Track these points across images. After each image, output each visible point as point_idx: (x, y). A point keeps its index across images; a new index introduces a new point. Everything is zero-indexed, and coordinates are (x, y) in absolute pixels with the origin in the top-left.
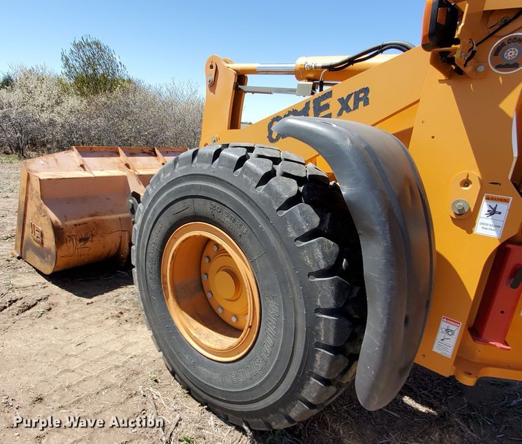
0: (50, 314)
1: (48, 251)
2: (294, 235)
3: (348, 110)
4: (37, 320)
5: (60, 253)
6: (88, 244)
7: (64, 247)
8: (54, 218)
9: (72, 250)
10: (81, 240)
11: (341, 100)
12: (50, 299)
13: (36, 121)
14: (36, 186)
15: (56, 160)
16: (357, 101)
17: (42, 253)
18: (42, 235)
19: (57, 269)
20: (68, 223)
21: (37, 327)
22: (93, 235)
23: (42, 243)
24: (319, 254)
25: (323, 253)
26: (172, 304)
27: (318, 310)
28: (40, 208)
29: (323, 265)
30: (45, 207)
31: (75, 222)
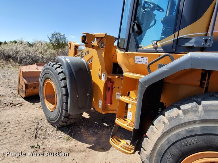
0: (21, 107)
1: (24, 91)
2: (60, 80)
3: (86, 55)
4: (16, 108)
5: (27, 91)
6: (36, 89)
7: (28, 90)
8: (26, 82)
9: (30, 91)
10: (33, 88)
11: (85, 53)
12: (22, 103)
13: (38, 57)
14: (22, 73)
15: (29, 67)
16: (87, 53)
17: (23, 92)
18: (23, 87)
19: (26, 96)
20: (30, 83)
21: (15, 109)
22: (37, 87)
23: (23, 89)
24: (63, 83)
25: (64, 83)
26: (45, 100)
27: (63, 95)
28: (22, 79)
29: (63, 85)
30: (23, 79)
31: (32, 83)
